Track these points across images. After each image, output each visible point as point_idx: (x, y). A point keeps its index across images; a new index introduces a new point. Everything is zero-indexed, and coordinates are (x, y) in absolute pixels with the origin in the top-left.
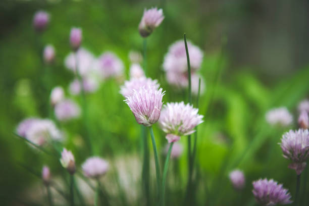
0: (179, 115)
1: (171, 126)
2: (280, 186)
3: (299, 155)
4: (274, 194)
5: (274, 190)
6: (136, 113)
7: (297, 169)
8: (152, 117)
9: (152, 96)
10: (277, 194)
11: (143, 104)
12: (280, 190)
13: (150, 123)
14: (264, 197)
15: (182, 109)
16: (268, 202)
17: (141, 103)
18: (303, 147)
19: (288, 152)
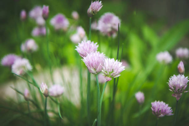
0: (112, 66)
1: (107, 72)
2: (167, 105)
3: (179, 90)
4: (164, 110)
5: (163, 108)
6: (89, 67)
7: (177, 97)
8: (98, 70)
9: (98, 58)
10: (165, 110)
11: (93, 62)
12: (167, 108)
13: (97, 72)
14: (157, 112)
15: (113, 63)
16: (160, 115)
17: (92, 62)
18: (181, 85)
19: (172, 88)
